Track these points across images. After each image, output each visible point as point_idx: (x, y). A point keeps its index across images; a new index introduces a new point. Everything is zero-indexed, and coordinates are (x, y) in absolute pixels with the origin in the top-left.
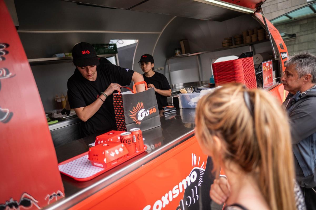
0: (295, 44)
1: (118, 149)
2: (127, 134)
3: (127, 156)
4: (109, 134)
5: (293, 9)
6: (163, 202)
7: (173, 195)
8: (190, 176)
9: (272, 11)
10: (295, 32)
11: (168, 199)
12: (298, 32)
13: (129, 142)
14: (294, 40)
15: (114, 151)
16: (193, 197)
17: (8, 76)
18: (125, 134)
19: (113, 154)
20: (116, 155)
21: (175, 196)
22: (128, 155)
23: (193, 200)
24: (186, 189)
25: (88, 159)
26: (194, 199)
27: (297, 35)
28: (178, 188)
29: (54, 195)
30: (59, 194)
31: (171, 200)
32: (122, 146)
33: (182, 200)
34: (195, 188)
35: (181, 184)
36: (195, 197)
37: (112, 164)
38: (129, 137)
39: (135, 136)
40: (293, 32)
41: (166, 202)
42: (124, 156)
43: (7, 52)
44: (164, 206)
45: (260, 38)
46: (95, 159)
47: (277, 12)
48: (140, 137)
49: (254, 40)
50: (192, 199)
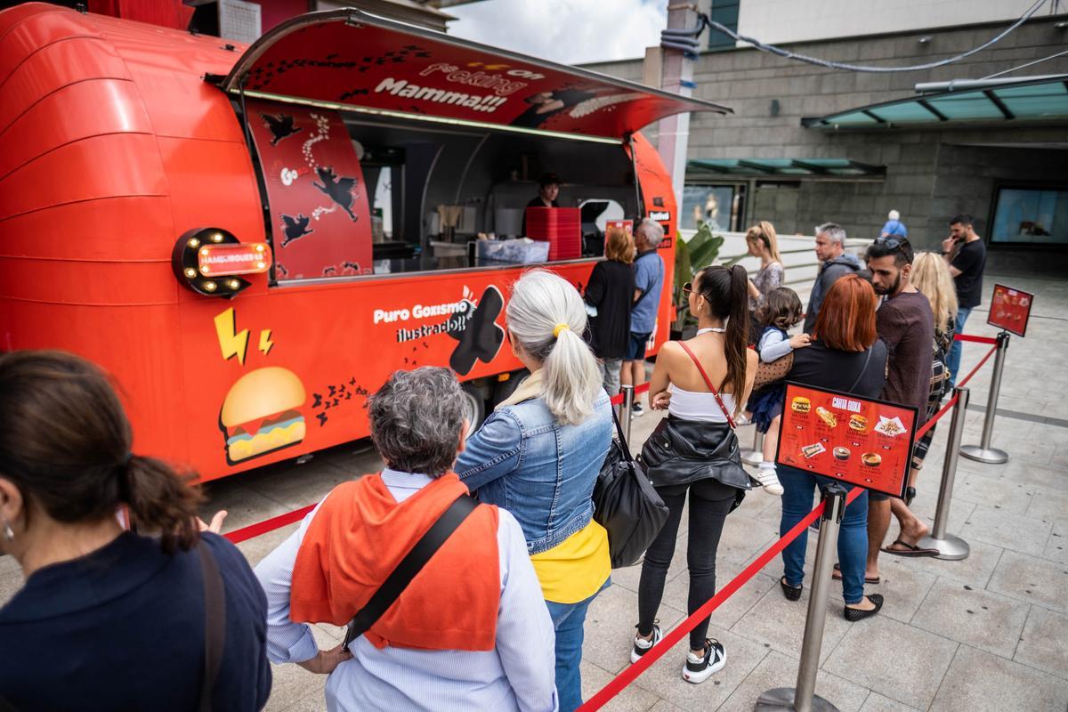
0: (879, 194)
5: (894, 96)
8: (459, 304)
9: (839, 90)
10: (885, 162)
12: (893, 164)
14: (880, 183)
16: (459, 324)
26: (460, 327)
27: (889, 171)
33: (448, 320)
34: (462, 317)
40: (881, 160)
47: (850, 95)
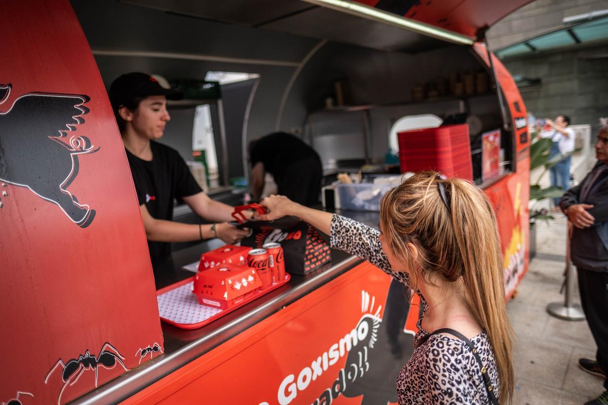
0: (538, 98)
1: (247, 278)
2: (259, 252)
3: (259, 290)
4: (223, 252)
6: (313, 371)
7: (329, 359)
8: (357, 329)
10: (540, 76)
11: (322, 366)
12: (546, 76)
13: (263, 266)
14: (538, 91)
15: (240, 281)
16: (360, 365)
17: (89, 150)
18: (256, 252)
19: (238, 286)
20: (242, 286)
21: (332, 363)
22: (260, 288)
23: (360, 371)
24: (350, 352)
25: (193, 292)
26: (362, 369)
27: (544, 81)
28: (338, 349)
29: (148, 349)
30: (156, 349)
31: (326, 368)
32: (252, 273)
33: (343, 370)
34: (364, 350)
35: (342, 342)
36: (364, 366)
37: (236, 303)
38: (262, 258)
39: (272, 256)
40: (536, 75)
41: (318, 372)
42: (255, 290)
43: (87, 111)
44: (314, 378)
45: (480, 88)
46: (207, 293)
48: (281, 258)
49: (469, 89)
50: (359, 368)
